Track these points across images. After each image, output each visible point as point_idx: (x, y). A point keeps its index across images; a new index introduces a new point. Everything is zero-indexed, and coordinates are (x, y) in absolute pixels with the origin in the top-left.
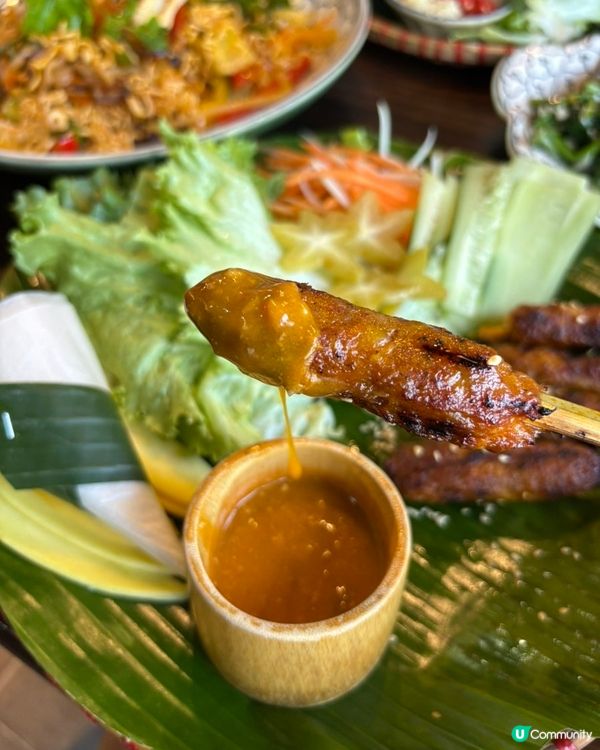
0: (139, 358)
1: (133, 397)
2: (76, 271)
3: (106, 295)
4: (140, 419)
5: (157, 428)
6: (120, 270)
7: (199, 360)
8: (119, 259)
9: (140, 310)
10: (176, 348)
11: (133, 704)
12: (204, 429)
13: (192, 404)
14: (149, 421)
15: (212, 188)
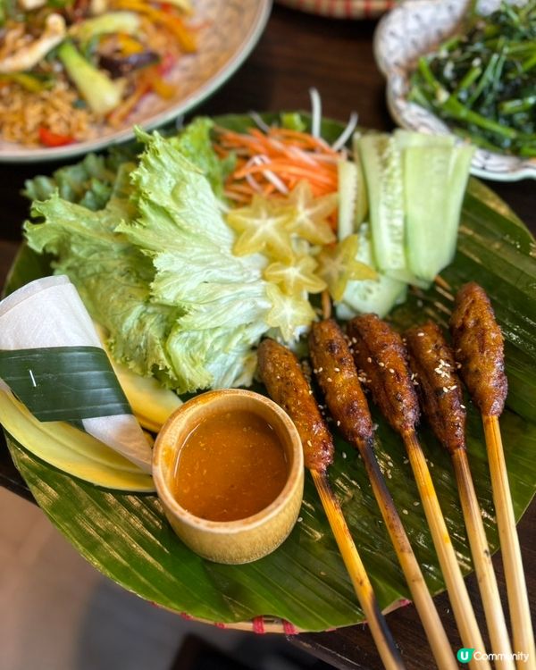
0: (123, 318)
1: (120, 346)
2: (74, 249)
3: (98, 268)
4: (125, 364)
5: (138, 370)
6: (106, 249)
7: (167, 320)
8: (105, 241)
9: (123, 280)
10: (150, 310)
11: (124, 562)
12: (171, 373)
13: (162, 356)
14: (132, 365)
15: (173, 183)
